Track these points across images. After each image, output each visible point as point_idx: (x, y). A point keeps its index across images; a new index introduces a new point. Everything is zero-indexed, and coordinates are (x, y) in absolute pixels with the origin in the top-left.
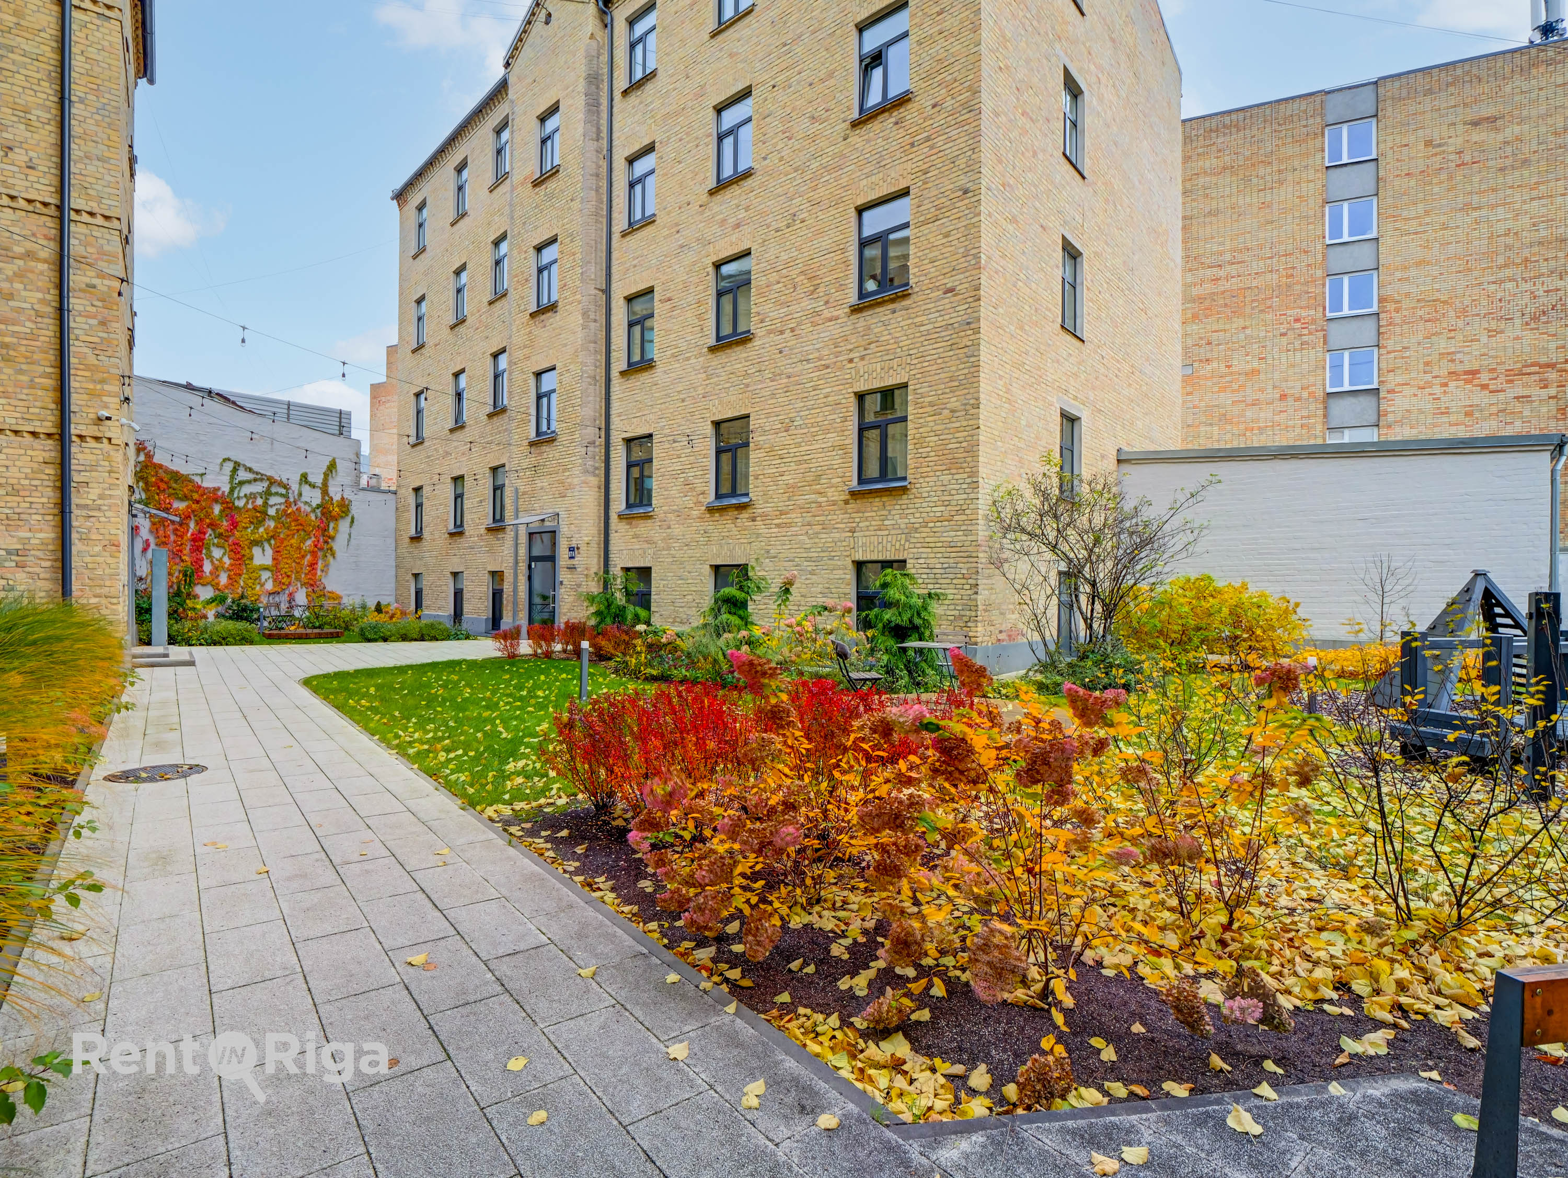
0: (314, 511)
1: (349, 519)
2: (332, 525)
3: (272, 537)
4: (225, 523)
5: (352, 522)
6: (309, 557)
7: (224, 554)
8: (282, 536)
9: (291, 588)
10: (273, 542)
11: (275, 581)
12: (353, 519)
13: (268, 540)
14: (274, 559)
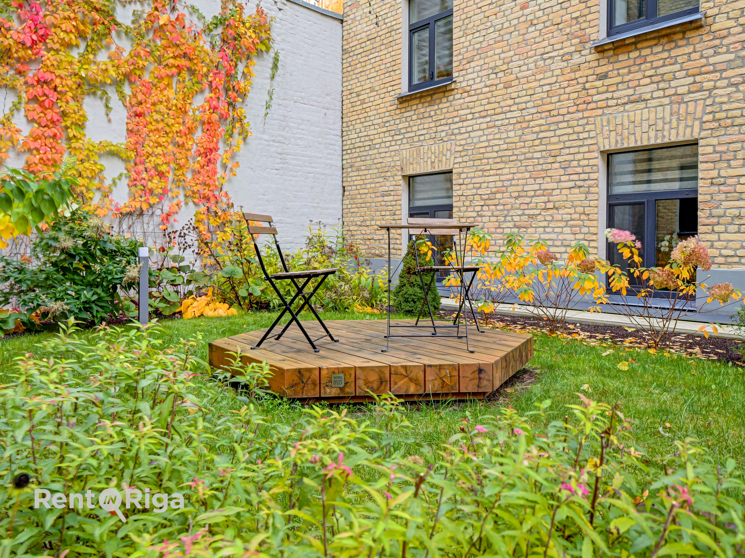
0: (208, 30)
1: (269, 60)
2: (241, 67)
3: (127, 76)
4: (15, 24)
5: (275, 67)
6: (199, 134)
7: (16, 108)
8: (147, 77)
9: (166, 206)
10: (127, 90)
11: (133, 183)
12: (276, 60)
13: (117, 84)
14: (130, 132)
